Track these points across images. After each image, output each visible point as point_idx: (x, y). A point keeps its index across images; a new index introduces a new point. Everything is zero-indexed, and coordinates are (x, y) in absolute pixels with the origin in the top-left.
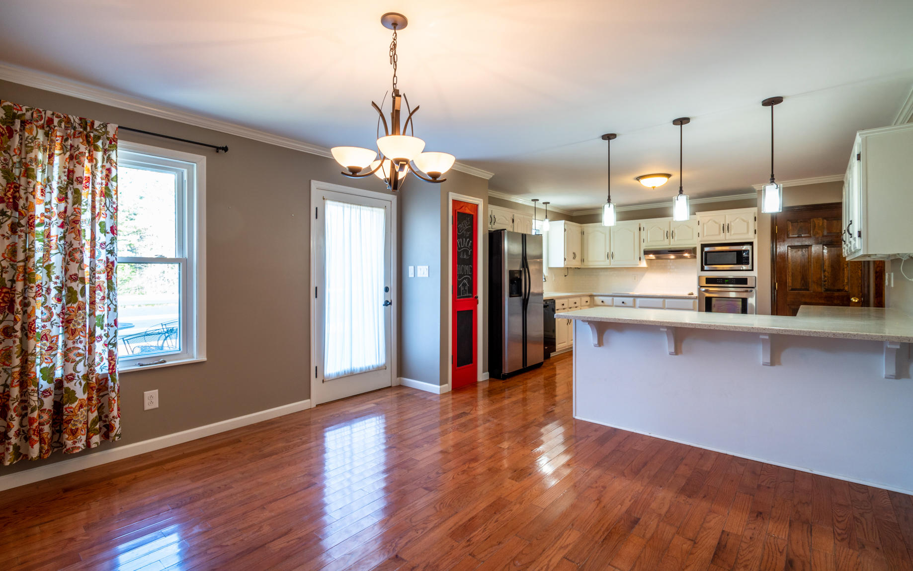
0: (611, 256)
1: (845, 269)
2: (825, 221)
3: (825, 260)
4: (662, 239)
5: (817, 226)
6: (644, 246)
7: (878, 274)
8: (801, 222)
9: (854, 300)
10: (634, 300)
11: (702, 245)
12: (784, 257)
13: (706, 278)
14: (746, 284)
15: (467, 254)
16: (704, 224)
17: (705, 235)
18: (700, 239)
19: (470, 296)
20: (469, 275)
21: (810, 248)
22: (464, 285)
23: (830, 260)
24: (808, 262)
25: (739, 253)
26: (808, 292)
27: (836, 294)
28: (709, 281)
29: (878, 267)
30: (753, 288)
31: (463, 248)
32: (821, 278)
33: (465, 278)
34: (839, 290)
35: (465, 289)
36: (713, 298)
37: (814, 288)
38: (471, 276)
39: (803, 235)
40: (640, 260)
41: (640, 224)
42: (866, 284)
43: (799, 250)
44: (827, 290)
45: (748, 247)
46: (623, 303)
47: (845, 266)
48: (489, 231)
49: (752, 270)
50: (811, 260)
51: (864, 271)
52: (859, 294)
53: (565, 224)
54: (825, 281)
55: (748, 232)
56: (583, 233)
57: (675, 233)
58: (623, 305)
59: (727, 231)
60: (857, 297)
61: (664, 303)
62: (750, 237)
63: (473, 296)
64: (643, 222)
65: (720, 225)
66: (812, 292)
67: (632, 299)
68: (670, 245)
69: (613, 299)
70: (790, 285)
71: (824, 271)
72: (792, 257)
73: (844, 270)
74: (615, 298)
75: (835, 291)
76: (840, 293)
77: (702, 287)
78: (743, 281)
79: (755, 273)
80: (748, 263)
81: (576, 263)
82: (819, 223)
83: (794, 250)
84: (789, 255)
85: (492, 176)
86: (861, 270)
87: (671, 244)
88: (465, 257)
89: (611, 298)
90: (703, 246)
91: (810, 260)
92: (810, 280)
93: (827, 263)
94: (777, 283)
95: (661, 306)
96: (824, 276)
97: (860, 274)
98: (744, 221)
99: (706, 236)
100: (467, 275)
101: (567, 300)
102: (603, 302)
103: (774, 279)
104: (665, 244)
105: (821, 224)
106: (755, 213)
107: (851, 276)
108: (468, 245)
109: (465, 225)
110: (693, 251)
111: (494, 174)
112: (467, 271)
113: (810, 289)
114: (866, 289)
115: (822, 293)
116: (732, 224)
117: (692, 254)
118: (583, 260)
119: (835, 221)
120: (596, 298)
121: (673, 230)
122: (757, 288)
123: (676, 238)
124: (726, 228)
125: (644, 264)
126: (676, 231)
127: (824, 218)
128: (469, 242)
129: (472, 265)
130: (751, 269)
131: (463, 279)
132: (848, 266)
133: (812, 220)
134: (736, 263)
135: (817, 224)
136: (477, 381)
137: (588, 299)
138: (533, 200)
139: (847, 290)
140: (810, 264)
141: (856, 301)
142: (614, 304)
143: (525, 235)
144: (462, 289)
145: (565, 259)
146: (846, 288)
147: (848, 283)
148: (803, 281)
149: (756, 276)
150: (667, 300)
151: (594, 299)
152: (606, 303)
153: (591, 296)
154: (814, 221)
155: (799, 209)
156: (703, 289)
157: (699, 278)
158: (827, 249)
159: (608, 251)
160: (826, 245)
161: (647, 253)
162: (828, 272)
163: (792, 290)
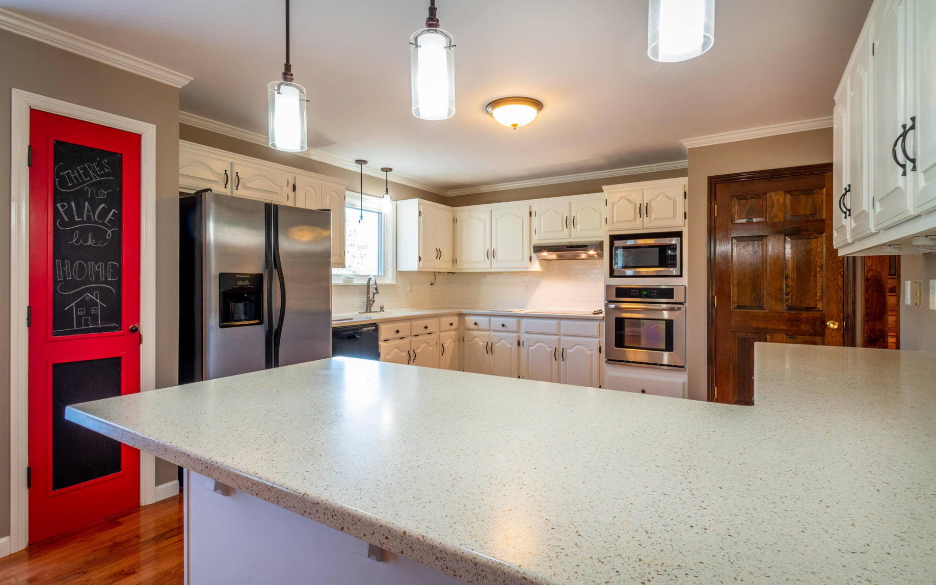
0: (491, 254)
1: (818, 275)
2: (788, 196)
3: (787, 259)
4: (560, 229)
5: (775, 204)
6: (537, 240)
7: (870, 282)
8: (752, 198)
9: (832, 326)
10: (519, 322)
11: (610, 236)
12: (727, 259)
13: (616, 288)
14: (673, 298)
15: (100, 237)
16: (613, 204)
17: (615, 221)
18: (607, 227)
19: (114, 328)
20: (107, 283)
21: (765, 240)
22: (87, 305)
23: (795, 260)
24: (763, 263)
25: (663, 249)
26: (762, 311)
27: (805, 315)
28: (622, 292)
29: (869, 270)
30: (681, 304)
31: (83, 223)
32: (781, 289)
33: (91, 290)
34: (808, 309)
35: (88, 312)
36: (626, 320)
37: (771, 305)
38: (119, 285)
39: (754, 220)
40: (531, 260)
41: (530, 207)
42: (850, 300)
43: (748, 244)
44: (790, 308)
45: (674, 241)
46: (503, 325)
47: (818, 269)
48: (181, 193)
49: (681, 276)
50: (767, 260)
51: (848, 276)
52: (839, 316)
53: (420, 204)
54: (787, 294)
55: (675, 216)
56: (455, 221)
57: (577, 221)
58: (504, 329)
59: (645, 215)
60: (836, 321)
61: (559, 325)
62: (677, 223)
63: (120, 328)
64: (537, 204)
65: (635, 205)
66: (768, 311)
67: (515, 320)
68: (570, 237)
69: (490, 319)
70: (736, 300)
71: (787, 278)
72: (738, 255)
73: (816, 276)
74: (493, 319)
75: (802, 310)
76: (810, 314)
77: (610, 302)
78: (668, 293)
79: (684, 281)
80: (674, 266)
81: (444, 265)
82: (778, 200)
83: (742, 244)
84: (735, 254)
85: (187, 82)
86: (843, 276)
87: (572, 236)
88: (90, 242)
89: (487, 318)
90: (613, 238)
91: (765, 260)
92: (765, 292)
93: (790, 265)
94: (716, 297)
95: (555, 331)
96: (787, 285)
97: (840, 283)
98: (669, 198)
99: (617, 222)
100: (97, 281)
101: (408, 323)
102: (476, 324)
103: (712, 290)
104: (563, 237)
105: (782, 201)
106: (685, 186)
107: (827, 286)
108: (102, 217)
109: (86, 174)
110: (599, 246)
111: (192, 79)
112: (97, 273)
113: (765, 306)
114: (850, 308)
115: (782, 313)
116: (653, 203)
117: (600, 252)
118: (454, 261)
119: (802, 196)
120: (467, 318)
121: (575, 215)
122: (687, 304)
123: (578, 227)
124: (644, 210)
125: (536, 267)
126: (578, 217)
127: (786, 192)
128: (107, 211)
129: (119, 261)
130: (679, 274)
131: (82, 293)
132: (822, 269)
133: (768, 195)
134: (658, 265)
135: (775, 201)
136: (139, 506)
137: (455, 320)
138: (358, 161)
139: (821, 309)
140: (765, 265)
141: (836, 327)
142: (492, 329)
143: (276, 207)
145: (420, 259)
146: (819, 306)
147: (821, 297)
148: (754, 294)
149: (686, 285)
150: (563, 322)
151: (464, 319)
152: (481, 326)
153: (461, 315)
154: (771, 196)
155: (749, 178)
156: (613, 306)
157: (608, 287)
158: (791, 243)
159: (488, 247)
160: (789, 235)
161: (538, 249)
162: (792, 280)
163: (739, 307)
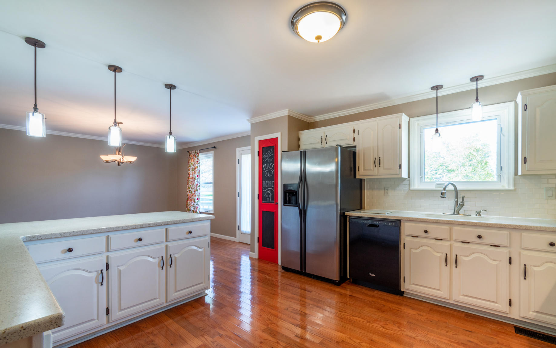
15: (270, 174)
20: (272, 188)
22: (268, 194)
31: (267, 169)
33: (269, 190)
35: (268, 197)
38: (274, 188)
85: (288, 112)
88: (269, 176)
100: (270, 187)
108: (271, 167)
109: (268, 155)
111: (288, 109)
112: (270, 185)
128: (272, 165)
131: (267, 191)
144: (266, 197)
